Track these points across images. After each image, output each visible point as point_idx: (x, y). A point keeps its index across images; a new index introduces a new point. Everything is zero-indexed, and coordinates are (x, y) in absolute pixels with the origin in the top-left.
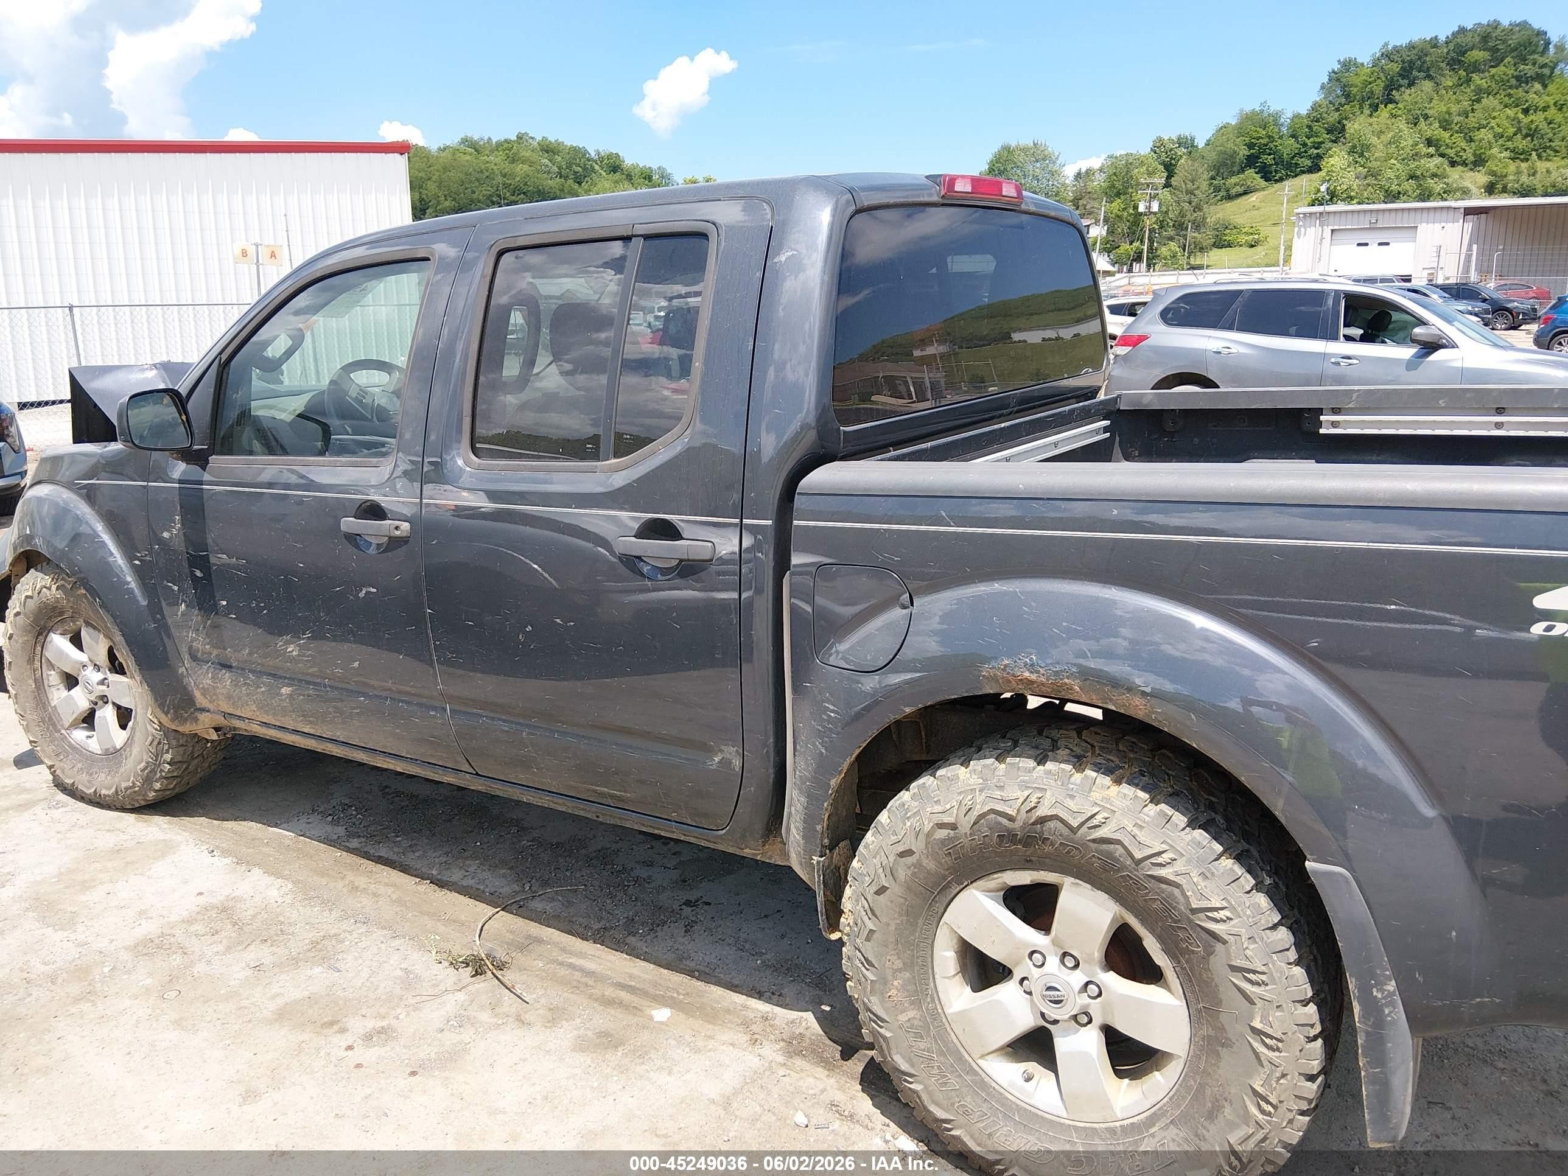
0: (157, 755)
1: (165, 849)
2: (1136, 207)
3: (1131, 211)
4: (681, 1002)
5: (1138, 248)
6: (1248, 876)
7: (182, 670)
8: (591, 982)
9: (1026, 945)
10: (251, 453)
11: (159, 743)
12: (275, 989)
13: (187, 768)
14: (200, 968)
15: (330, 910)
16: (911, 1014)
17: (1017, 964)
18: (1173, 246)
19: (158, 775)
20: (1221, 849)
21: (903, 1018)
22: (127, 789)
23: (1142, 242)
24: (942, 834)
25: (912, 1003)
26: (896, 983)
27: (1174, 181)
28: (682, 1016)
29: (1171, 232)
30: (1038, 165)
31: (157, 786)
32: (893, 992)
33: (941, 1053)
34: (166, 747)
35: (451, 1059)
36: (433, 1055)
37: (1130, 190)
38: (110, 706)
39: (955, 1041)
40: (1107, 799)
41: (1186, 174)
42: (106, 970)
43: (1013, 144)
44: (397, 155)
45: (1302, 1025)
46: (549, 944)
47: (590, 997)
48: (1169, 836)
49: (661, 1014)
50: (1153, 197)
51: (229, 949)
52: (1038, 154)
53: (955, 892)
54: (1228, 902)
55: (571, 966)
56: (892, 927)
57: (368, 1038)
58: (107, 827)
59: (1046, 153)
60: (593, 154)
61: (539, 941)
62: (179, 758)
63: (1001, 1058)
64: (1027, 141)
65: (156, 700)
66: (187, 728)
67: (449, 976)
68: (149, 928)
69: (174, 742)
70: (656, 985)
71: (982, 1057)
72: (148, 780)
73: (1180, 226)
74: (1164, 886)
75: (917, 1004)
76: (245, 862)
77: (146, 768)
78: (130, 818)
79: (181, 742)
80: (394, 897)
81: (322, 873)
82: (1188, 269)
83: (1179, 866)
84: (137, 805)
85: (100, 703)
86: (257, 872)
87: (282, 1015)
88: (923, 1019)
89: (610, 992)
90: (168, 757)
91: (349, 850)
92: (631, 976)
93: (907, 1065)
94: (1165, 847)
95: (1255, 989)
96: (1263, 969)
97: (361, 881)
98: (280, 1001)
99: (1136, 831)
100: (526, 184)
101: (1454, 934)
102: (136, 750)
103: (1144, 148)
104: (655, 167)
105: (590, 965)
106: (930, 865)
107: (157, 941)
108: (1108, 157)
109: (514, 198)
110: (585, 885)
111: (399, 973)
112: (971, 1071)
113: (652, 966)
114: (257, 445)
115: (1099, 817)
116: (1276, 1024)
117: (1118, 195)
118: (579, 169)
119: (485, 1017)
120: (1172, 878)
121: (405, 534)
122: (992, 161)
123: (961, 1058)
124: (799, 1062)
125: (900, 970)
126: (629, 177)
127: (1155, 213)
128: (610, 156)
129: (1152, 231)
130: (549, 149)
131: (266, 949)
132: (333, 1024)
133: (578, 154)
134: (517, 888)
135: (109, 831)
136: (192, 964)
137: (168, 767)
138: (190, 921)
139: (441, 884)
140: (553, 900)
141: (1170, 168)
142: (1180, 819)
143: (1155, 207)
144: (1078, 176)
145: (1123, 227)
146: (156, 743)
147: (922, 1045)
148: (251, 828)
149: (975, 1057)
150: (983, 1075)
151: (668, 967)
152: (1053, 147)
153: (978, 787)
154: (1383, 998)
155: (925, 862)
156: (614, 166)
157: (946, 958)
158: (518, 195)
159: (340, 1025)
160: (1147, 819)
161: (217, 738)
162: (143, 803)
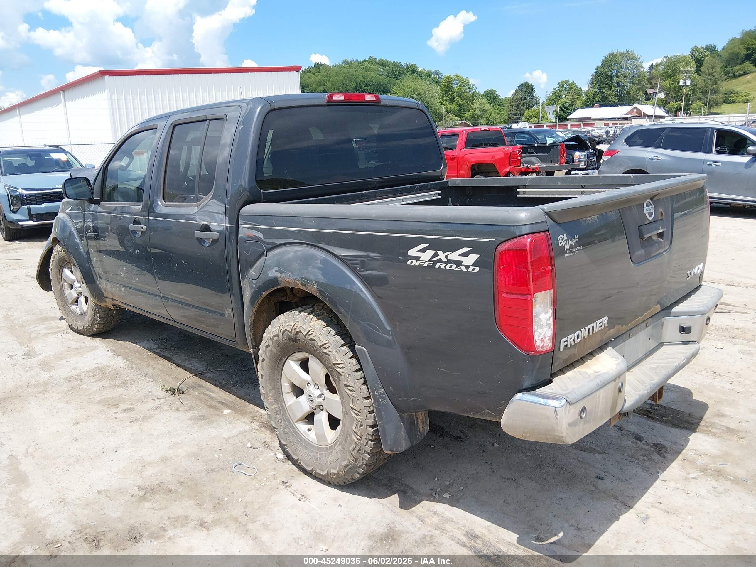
0: (95, 315)
1: (94, 349)
2: (679, 83)
3: (676, 85)
4: (237, 408)
5: (679, 104)
6: (351, 352)
7: (98, 282)
8: (209, 400)
9: (305, 381)
10: (117, 201)
11: (95, 310)
12: (103, 394)
13: (106, 320)
14: (84, 386)
15: (137, 371)
16: (275, 406)
17: (304, 388)
18: (700, 103)
19: (96, 322)
20: (343, 343)
21: (273, 407)
22: (86, 327)
23: (681, 100)
24: (276, 339)
25: (275, 402)
26: (270, 394)
27: (702, 69)
28: (234, 412)
29: (698, 95)
30: (629, 62)
31: (96, 326)
32: (270, 398)
33: (284, 421)
34: (98, 311)
35: (147, 418)
36: (142, 417)
37: (676, 74)
38: (83, 297)
39: (289, 416)
40: (314, 325)
41: (708, 65)
42: (53, 384)
43: (615, 52)
44: (295, 72)
45: (366, 407)
46: (204, 387)
47: (206, 405)
48: (328, 338)
49: (227, 411)
50: (687, 78)
51: (96, 381)
52: (629, 56)
53: (284, 361)
54: (344, 361)
55: (207, 395)
56: (268, 374)
57: (124, 411)
58: (79, 341)
59: (634, 56)
60: (404, 65)
61: (201, 386)
62: (102, 316)
63: (303, 423)
64: (623, 50)
65: (91, 293)
66: (103, 304)
67: (163, 394)
68: (74, 373)
69: (100, 310)
70: (231, 402)
71: (296, 422)
72: (93, 324)
73: (704, 93)
74: (327, 356)
75: (277, 402)
76: (117, 354)
77: (92, 319)
78: (88, 338)
79: (103, 310)
80: (161, 369)
81: (141, 359)
82: (708, 115)
83: (330, 349)
84: (91, 334)
85: (80, 295)
86: (120, 358)
87: (100, 402)
88: (279, 408)
89: (214, 403)
90: (98, 315)
91: (155, 353)
92: (225, 399)
93: (275, 425)
94: (327, 342)
95: (351, 393)
96: (353, 385)
97: (152, 363)
98: (103, 398)
99: (320, 336)
100: (372, 81)
101: (399, 373)
102: (89, 312)
103: (687, 53)
104: (433, 70)
105: (213, 395)
106: (274, 350)
107: (74, 377)
108: (665, 57)
109: (366, 88)
110: (229, 370)
111: (147, 392)
112: (293, 427)
113: (235, 397)
114: (120, 198)
115: (311, 332)
116: (357, 405)
117: (669, 76)
118: (397, 73)
119: (166, 407)
120: (328, 352)
121: (144, 230)
122: (603, 61)
123: (290, 422)
124: (263, 429)
125: (271, 390)
126: (421, 75)
127: (688, 86)
128: (412, 66)
129: (687, 95)
130: (383, 64)
131: (108, 382)
132: (116, 406)
133: (396, 65)
134: (205, 369)
135: (79, 342)
136: (82, 385)
137: (99, 319)
138: (88, 372)
139: (178, 365)
140: (214, 373)
141: (700, 62)
142: (333, 332)
143: (689, 82)
144: (651, 67)
145: (672, 93)
146: (94, 310)
147: (278, 417)
148: (128, 344)
149: (294, 422)
150: (296, 429)
151: (241, 398)
152: (637, 53)
153: (284, 322)
154: (378, 395)
155: (273, 349)
156: (413, 71)
157: (286, 386)
158: (368, 86)
159: (117, 406)
160: (324, 332)
161: (113, 309)
162: (93, 333)
